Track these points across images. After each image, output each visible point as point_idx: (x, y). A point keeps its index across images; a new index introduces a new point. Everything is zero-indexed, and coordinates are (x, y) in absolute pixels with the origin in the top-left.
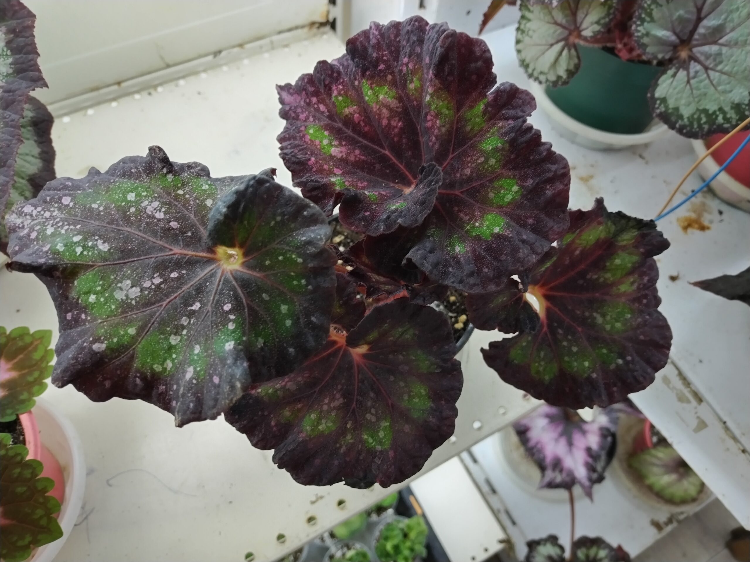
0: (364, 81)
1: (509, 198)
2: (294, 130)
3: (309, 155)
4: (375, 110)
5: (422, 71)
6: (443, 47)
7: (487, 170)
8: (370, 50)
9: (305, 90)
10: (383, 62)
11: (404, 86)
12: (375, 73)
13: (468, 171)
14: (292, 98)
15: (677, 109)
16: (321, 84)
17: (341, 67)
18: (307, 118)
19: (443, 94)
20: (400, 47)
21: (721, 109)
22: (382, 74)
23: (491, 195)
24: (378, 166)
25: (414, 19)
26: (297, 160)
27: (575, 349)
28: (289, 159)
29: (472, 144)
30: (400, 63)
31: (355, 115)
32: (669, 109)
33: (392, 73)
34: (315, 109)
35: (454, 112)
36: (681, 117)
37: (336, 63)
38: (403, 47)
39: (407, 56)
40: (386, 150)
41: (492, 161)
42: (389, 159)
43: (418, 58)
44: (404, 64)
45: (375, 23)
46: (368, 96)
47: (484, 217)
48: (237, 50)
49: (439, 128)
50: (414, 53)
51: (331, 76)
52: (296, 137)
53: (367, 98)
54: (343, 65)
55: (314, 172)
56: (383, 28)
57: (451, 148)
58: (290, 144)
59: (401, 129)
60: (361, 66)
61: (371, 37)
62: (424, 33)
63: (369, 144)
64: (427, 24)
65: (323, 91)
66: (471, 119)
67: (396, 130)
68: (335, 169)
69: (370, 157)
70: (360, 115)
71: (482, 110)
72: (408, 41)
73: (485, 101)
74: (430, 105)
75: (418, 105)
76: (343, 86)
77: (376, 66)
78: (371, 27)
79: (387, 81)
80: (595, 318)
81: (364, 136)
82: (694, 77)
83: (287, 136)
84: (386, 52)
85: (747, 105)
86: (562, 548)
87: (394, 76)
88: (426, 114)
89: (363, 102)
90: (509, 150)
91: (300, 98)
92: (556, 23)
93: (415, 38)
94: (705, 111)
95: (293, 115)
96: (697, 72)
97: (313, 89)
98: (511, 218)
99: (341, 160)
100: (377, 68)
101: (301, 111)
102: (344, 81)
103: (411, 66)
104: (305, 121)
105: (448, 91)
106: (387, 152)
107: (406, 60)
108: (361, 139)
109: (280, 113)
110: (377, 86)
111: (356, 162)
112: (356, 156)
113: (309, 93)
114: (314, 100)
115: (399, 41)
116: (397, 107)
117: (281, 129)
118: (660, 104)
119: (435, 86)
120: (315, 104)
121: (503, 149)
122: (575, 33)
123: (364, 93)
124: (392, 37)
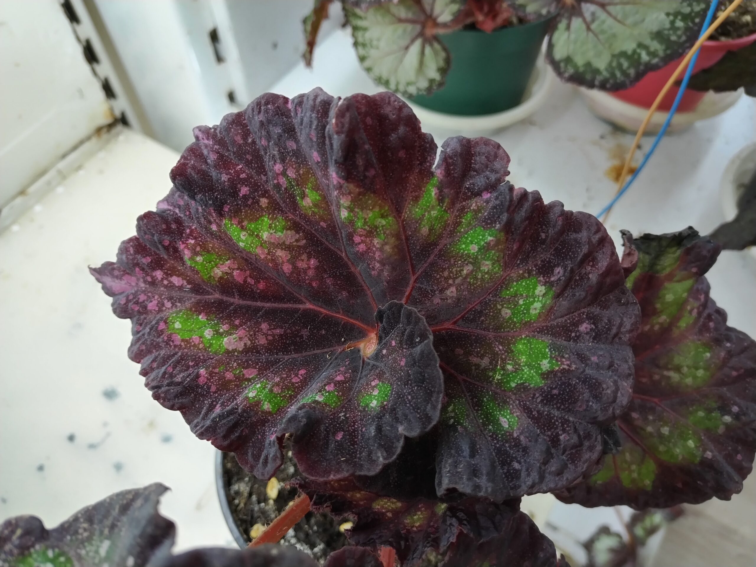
0: (226, 221)
1: (537, 307)
2: (149, 333)
3: (193, 366)
4: (262, 257)
5: (314, 174)
6: (342, 133)
7: (482, 279)
8: (214, 173)
9: (137, 264)
10: (243, 183)
11: (294, 206)
12: (237, 205)
13: (452, 292)
14: (123, 282)
15: (588, 64)
16: (158, 249)
17: (177, 211)
18: (161, 305)
19: (368, 199)
20: (259, 150)
21: (641, 45)
22: (249, 203)
23: (506, 313)
24: (305, 333)
25: (263, 102)
26: (179, 389)
27: (665, 430)
28: (166, 392)
29: (440, 251)
30: (270, 174)
31: (235, 273)
32: (579, 68)
33: (265, 194)
34: (166, 287)
35: (395, 217)
36: (597, 71)
37: (165, 206)
38: (265, 149)
39: (278, 161)
40: (305, 303)
41: (487, 266)
42: (316, 314)
43: (297, 158)
44: (278, 175)
45: (200, 128)
46: (243, 241)
47: (512, 351)
48: (19, 200)
49: (381, 250)
50: (288, 153)
51: (168, 231)
52: (158, 343)
53: (241, 244)
54: (179, 207)
55: (215, 392)
56: (218, 131)
57: (410, 267)
58: (154, 361)
59: (317, 268)
60: (211, 202)
61: (205, 152)
62: (289, 117)
63: (276, 305)
64: (286, 100)
65: (166, 257)
66: (424, 215)
67: (311, 273)
68: (245, 371)
69: (287, 325)
70: (241, 270)
71: (436, 197)
72: (269, 137)
73: (435, 181)
74: (352, 223)
75: (329, 226)
76: (195, 238)
77: (235, 193)
78: (197, 138)
79: (263, 209)
80: (669, 378)
81: (264, 297)
82: (593, 21)
83: (144, 347)
84: (241, 166)
85: (669, 29)
86: (618, 536)
87: (269, 197)
88: (350, 237)
89: (238, 250)
90: (507, 240)
91: (134, 278)
92: (400, 21)
93: (278, 130)
94: (623, 54)
95: (137, 308)
96: (593, 14)
97: (149, 259)
98: (553, 335)
99: (247, 350)
100: (238, 195)
101: (145, 298)
102: (192, 231)
103: (291, 173)
104: (160, 311)
105: (374, 192)
106: (308, 306)
107: (278, 167)
108: (259, 304)
109: (115, 311)
110: (251, 221)
111: (270, 343)
112: (266, 335)
113: (145, 267)
114: (159, 274)
115: (254, 142)
116: (297, 241)
117: (129, 338)
118: (566, 66)
119: (350, 193)
120: (162, 279)
121: (498, 242)
122: (430, 23)
123: (234, 238)
124: (239, 139)
